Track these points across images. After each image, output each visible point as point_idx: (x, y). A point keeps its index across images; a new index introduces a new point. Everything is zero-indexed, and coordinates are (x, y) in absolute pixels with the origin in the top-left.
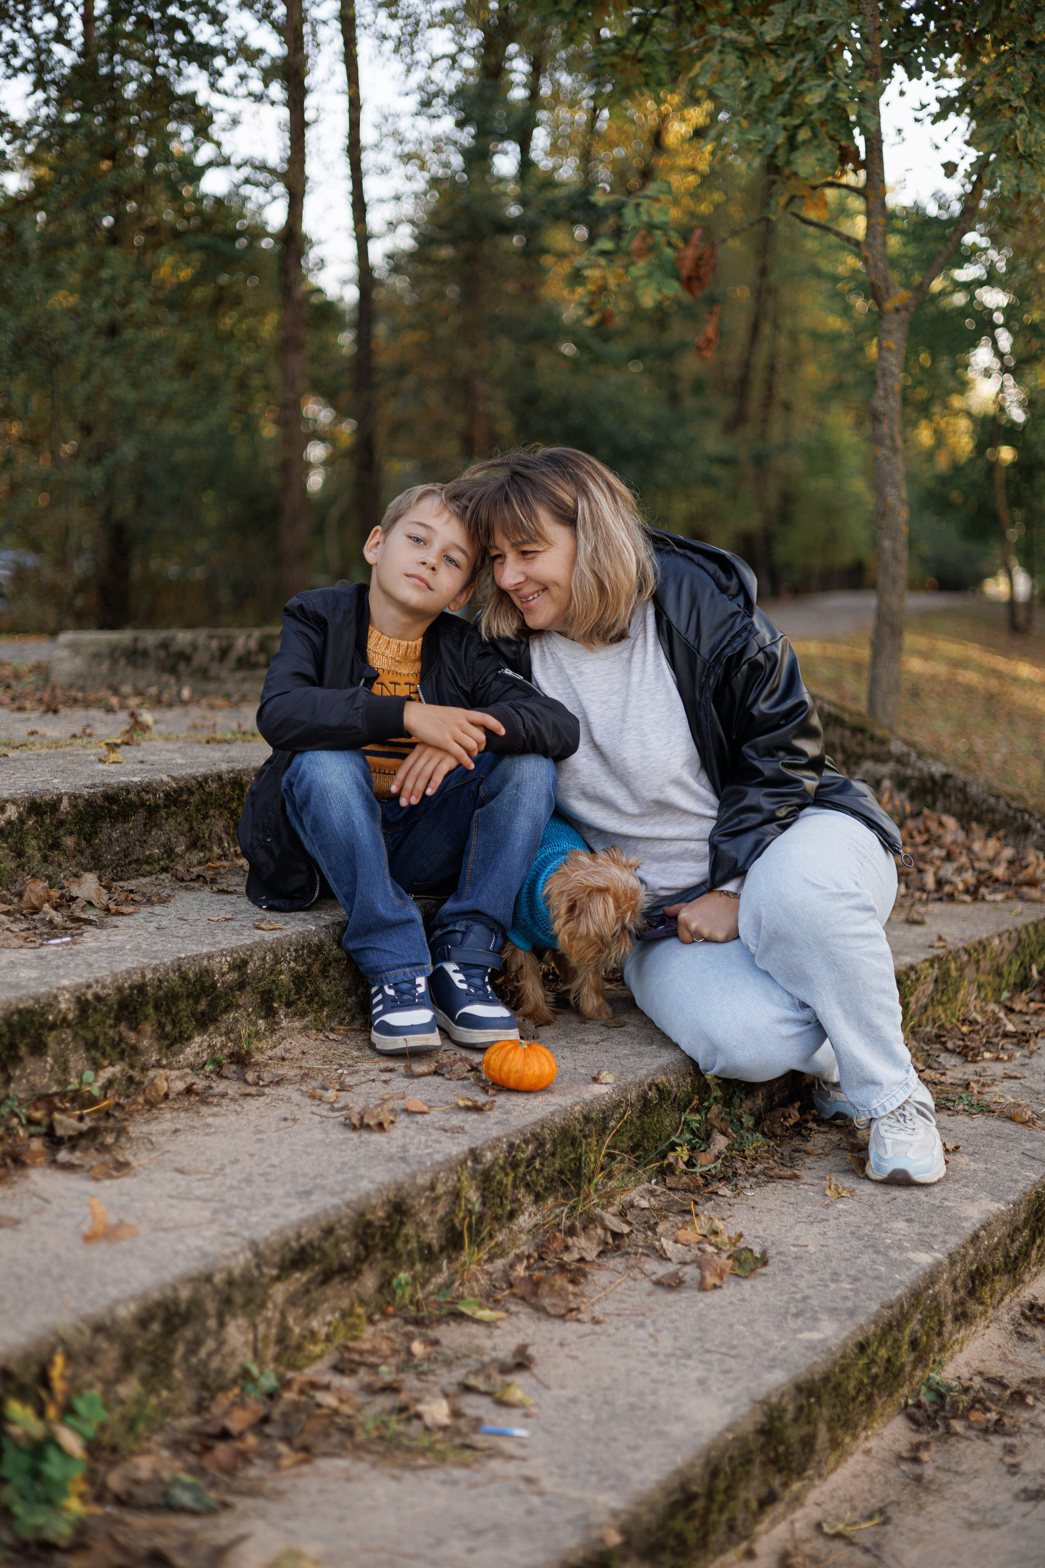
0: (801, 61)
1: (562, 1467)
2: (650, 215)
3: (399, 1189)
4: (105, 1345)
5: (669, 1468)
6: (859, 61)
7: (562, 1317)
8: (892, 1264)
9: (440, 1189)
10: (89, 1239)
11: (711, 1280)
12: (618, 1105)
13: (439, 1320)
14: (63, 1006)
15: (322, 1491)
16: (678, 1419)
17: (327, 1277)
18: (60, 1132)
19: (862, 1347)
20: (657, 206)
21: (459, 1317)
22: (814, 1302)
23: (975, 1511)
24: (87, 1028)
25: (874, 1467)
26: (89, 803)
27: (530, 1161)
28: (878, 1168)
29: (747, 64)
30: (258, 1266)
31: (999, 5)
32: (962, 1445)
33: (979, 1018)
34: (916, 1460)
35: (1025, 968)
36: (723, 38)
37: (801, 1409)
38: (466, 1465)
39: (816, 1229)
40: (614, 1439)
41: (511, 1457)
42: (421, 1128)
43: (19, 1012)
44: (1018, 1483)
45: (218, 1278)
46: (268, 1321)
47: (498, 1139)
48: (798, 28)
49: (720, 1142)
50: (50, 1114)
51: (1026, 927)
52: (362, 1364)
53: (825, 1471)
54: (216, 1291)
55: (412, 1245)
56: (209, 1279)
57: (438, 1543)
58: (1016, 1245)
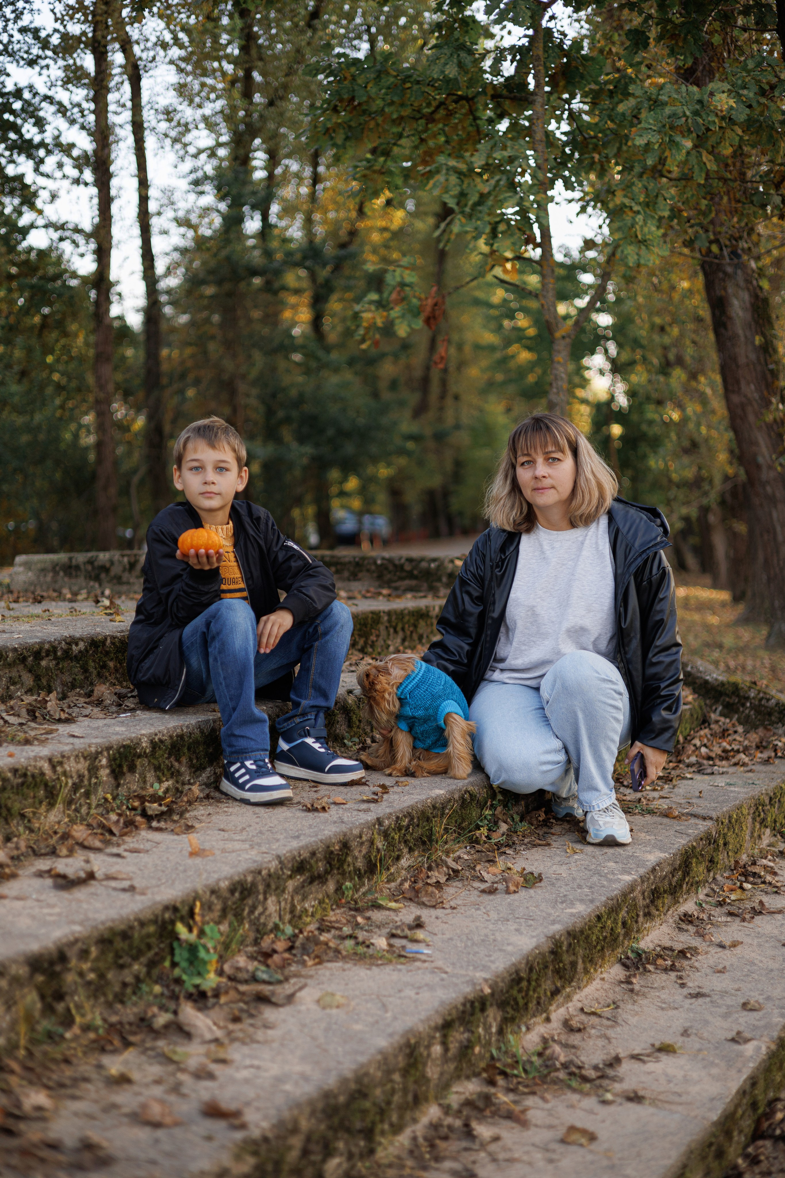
0: (498, 181)
1: (453, 964)
2: (402, 277)
3: (345, 835)
4: (216, 901)
5: (508, 963)
6: (536, 182)
7: (434, 907)
8: (610, 881)
9: (364, 838)
10: (192, 854)
11: (512, 888)
12: (450, 800)
13: (368, 909)
14: (144, 745)
15: (332, 975)
16: (508, 944)
17: (312, 880)
18: (150, 812)
19: (599, 918)
20: (407, 272)
21: (379, 907)
22: (571, 897)
23: (665, 1003)
24: (155, 758)
25: (606, 986)
26: (122, 641)
27: (408, 827)
28: (596, 836)
29: (462, 181)
30: (282, 869)
31: (621, 144)
32: (654, 976)
34: (631, 983)
36: (446, 164)
37: (570, 945)
38: (403, 963)
39: (564, 867)
40: (477, 953)
41: (425, 961)
42: (346, 810)
43: (124, 746)
44: (685, 991)
45: (264, 872)
46: (286, 900)
47: (391, 814)
48: (494, 159)
49: (504, 827)
50: (142, 803)
52: (334, 927)
53: (582, 985)
54: (264, 880)
55: (351, 868)
56: (260, 872)
57: (400, 991)
58: (675, 879)
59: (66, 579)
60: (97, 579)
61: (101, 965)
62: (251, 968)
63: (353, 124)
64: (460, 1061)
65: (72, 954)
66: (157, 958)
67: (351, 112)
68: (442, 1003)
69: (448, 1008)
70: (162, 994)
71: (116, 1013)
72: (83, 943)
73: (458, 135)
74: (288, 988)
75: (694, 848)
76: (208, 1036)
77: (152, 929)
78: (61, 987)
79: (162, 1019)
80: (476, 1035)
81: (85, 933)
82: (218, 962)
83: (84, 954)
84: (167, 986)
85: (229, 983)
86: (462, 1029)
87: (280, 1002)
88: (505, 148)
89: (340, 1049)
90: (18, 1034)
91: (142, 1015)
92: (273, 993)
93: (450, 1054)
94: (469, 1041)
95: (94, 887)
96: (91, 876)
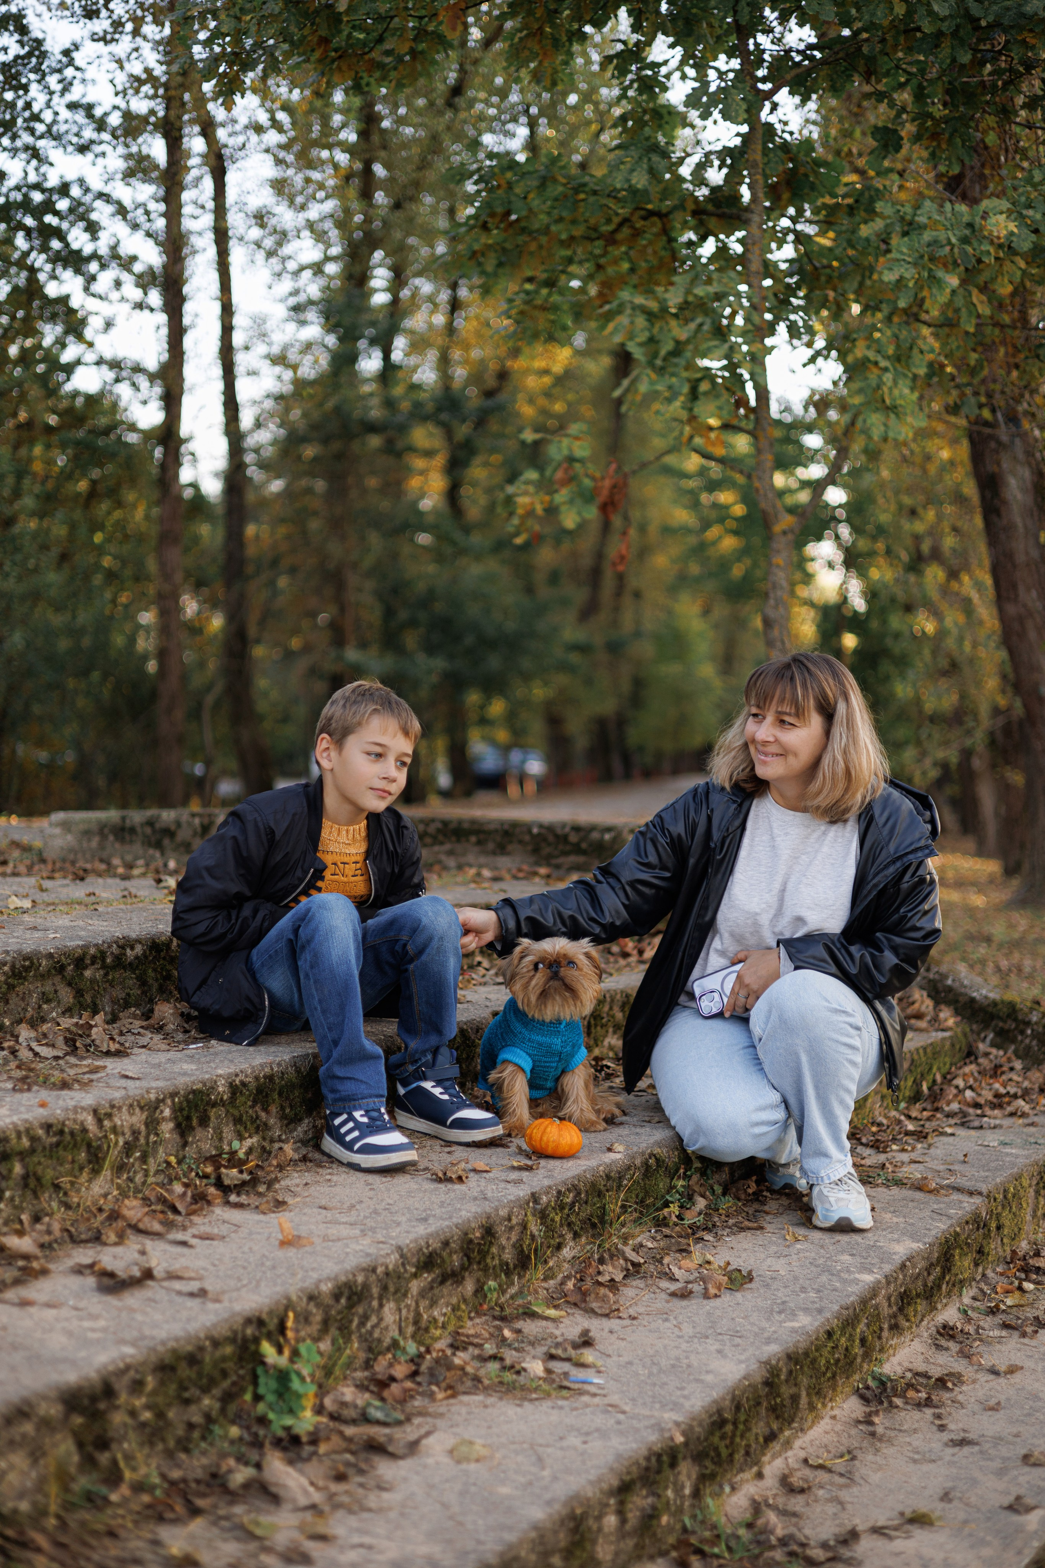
0: (701, 325)
1: (633, 1400)
2: (570, 449)
3: (489, 1217)
4: (314, 1311)
5: (708, 1399)
6: (750, 326)
7: (607, 1316)
8: (844, 1281)
9: (514, 1221)
10: (285, 1243)
11: (712, 1291)
12: (629, 1168)
13: (517, 1318)
14: (221, 1089)
15: (469, 1413)
16: (708, 1372)
17: (444, 1279)
18: (227, 1182)
19: (830, 1334)
20: (578, 443)
21: (533, 1315)
22: (792, 1305)
23: (918, 1453)
24: (235, 1107)
25: (839, 1427)
27: (573, 1205)
28: (826, 1217)
29: (653, 325)
30: (403, 1264)
31: (863, 277)
32: (903, 1414)
33: (885, 1121)
34: (870, 1423)
35: (917, 1084)
36: (631, 302)
37: (790, 1372)
38: (566, 1399)
39: (782, 1261)
41: (595, 1395)
42: (489, 1181)
43: (194, 1092)
44: (945, 1436)
45: (380, 1270)
46: (408, 1307)
47: (550, 1187)
48: (696, 296)
49: (701, 1203)
50: (217, 1168)
51: (917, 1050)
52: (472, 1344)
53: (805, 1427)
54: (379, 1280)
55: (496, 1262)
56: (374, 1270)
57: (561, 1438)
58: (932, 1278)
59: (117, 845)
60: (158, 845)
61: (160, 1400)
62: (360, 1402)
63: (508, 246)
64: (642, 1535)
65: (121, 1386)
66: (234, 1390)
67: (505, 230)
68: (619, 1456)
69: (626, 1463)
70: (241, 1439)
71: (179, 1466)
72: (137, 1371)
73: (646, 261)
74: (410, 1433)
75: (957, 1234)
76: (303, 1501)
77: (228, 1350)
78: (105, 1430)
79: (241, 1475)
80: (664, 1500)
81: (140, 1358)
82: (316, 1395)
83: (137, 1386)
84: (248, 1428)
85: (331, 1424)
86: (644, 1492)
87: (400, 1452)
88: (709, 281)
89: (480, 1522)
90: (46, 1496)
91: (214, 1470)
92: (390, 1439)
93: (628, 1527)
94: (654, 1508)
95: (152, 1290)
96: (148, 1274)
